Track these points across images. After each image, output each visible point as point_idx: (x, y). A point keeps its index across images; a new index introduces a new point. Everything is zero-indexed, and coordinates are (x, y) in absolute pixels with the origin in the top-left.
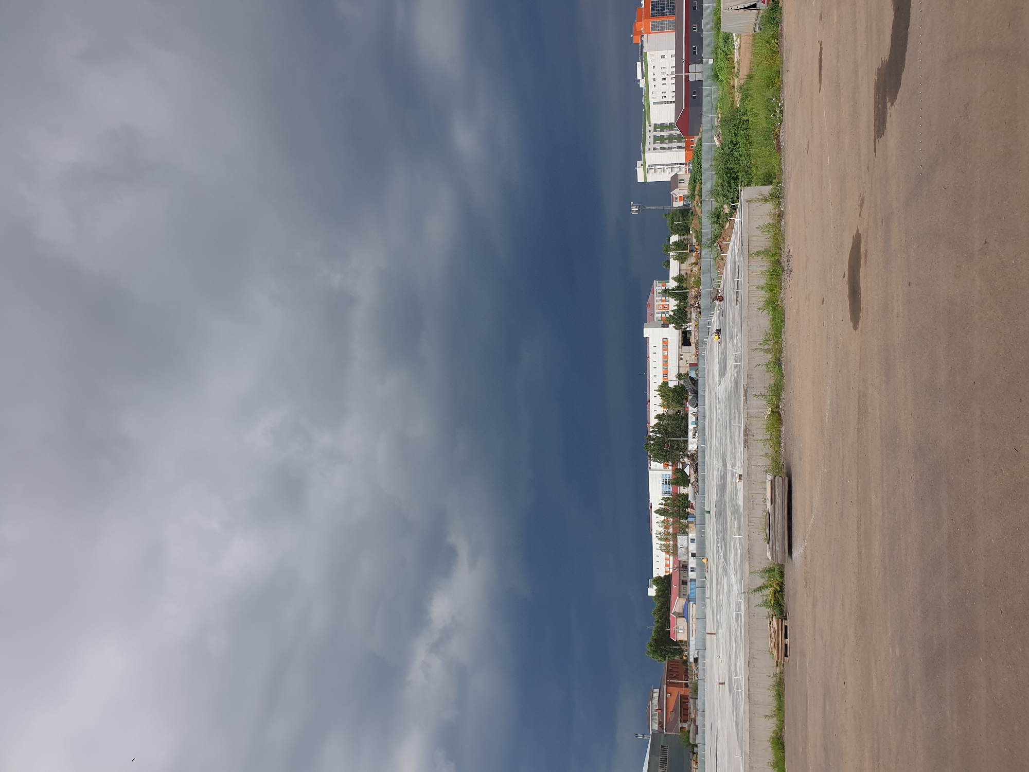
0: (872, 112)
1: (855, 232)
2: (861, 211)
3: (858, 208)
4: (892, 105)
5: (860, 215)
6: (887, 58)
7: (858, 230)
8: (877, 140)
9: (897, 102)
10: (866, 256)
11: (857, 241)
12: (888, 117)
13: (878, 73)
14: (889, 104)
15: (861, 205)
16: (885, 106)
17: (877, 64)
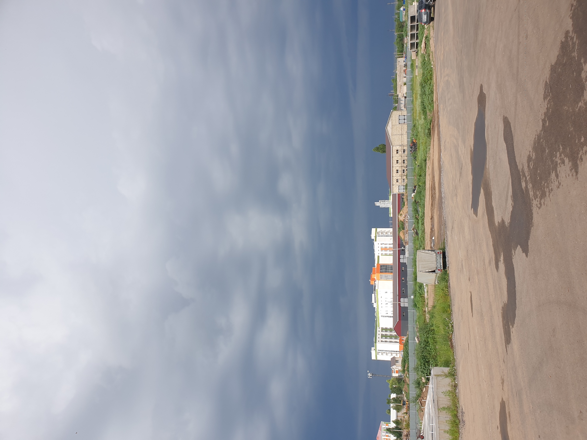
0: (502, 330)
1: (501, 400)
2: (503, 386)
3: (501, 385)
4: (513, 327)
5: (503, 389)
6: (506, 302)
7: (502, 399)
8: (507, 346)
9: (515, 325)
10: (509, 416)
11: (503, 405)
12: (511, 333)
13: (502, 309)
14: (511, 327)
15: (503, 383)
16: (509, 327)
17: (501, 305)
